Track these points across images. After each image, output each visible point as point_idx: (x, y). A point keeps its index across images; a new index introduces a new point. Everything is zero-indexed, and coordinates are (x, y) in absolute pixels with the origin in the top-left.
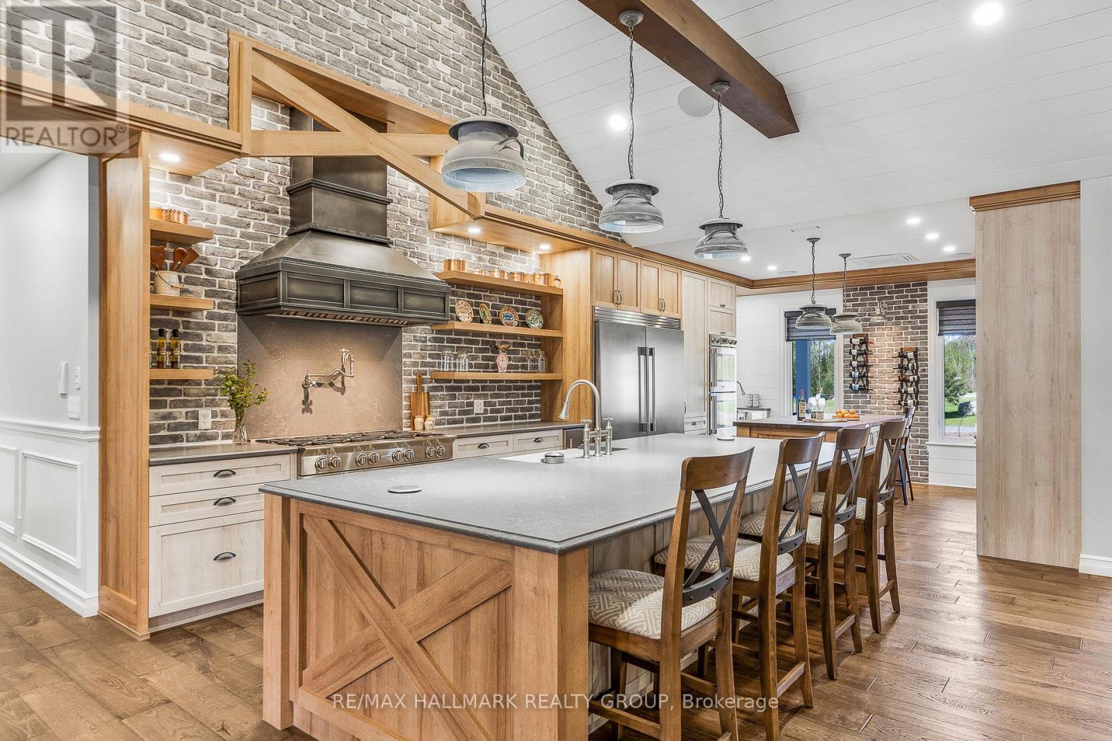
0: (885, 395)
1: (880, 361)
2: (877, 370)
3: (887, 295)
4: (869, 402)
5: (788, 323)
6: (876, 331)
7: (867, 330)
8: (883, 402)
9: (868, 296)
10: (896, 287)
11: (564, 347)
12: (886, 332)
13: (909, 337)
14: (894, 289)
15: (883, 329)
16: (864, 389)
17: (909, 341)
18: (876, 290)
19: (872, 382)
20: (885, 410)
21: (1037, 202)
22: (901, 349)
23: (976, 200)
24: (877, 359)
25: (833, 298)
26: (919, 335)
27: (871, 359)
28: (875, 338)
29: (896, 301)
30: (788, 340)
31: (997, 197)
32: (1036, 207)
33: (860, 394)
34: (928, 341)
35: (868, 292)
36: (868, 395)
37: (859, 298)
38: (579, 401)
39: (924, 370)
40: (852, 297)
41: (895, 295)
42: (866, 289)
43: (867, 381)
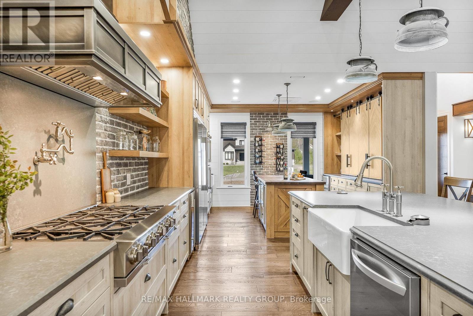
0: (269, 166)
1: (268, 149)
2: (265, 153)
3: (270, 118)
4: (262, 169)
5: (222, 129)
6: (265, 135)
7: (261, 134)
8: (268, 169)
9: (262, 118)
10: (274, 114)
11: (170, 135)
12: (269, 136)
13: (279, 138)
14: (273, 115)
15: (268, 134)
16: (261, 163)
17: (279, 140)
18: (265, 115)
19: (263, 159)
20: (269, 173)
21: (407, 79)
22: (277, 144)
23: (384, 74)
24: (265, 148)
25: (245, 118)
26: (284, 137)
27: (263, 148)
28: (265, 138)
29: (274, 121)
30: (222, 138)
31: (393, 74)
32: (406, 81)
33: (258, 165)
34: (287, 140)
35: (262, 116)
36: (261, 166)
37: (257, 118)
38: (183, 172)
39: (286, 154)
40: (254, 118)
41: (273, 118)
42: (261, 114)
43: (261, 159)
